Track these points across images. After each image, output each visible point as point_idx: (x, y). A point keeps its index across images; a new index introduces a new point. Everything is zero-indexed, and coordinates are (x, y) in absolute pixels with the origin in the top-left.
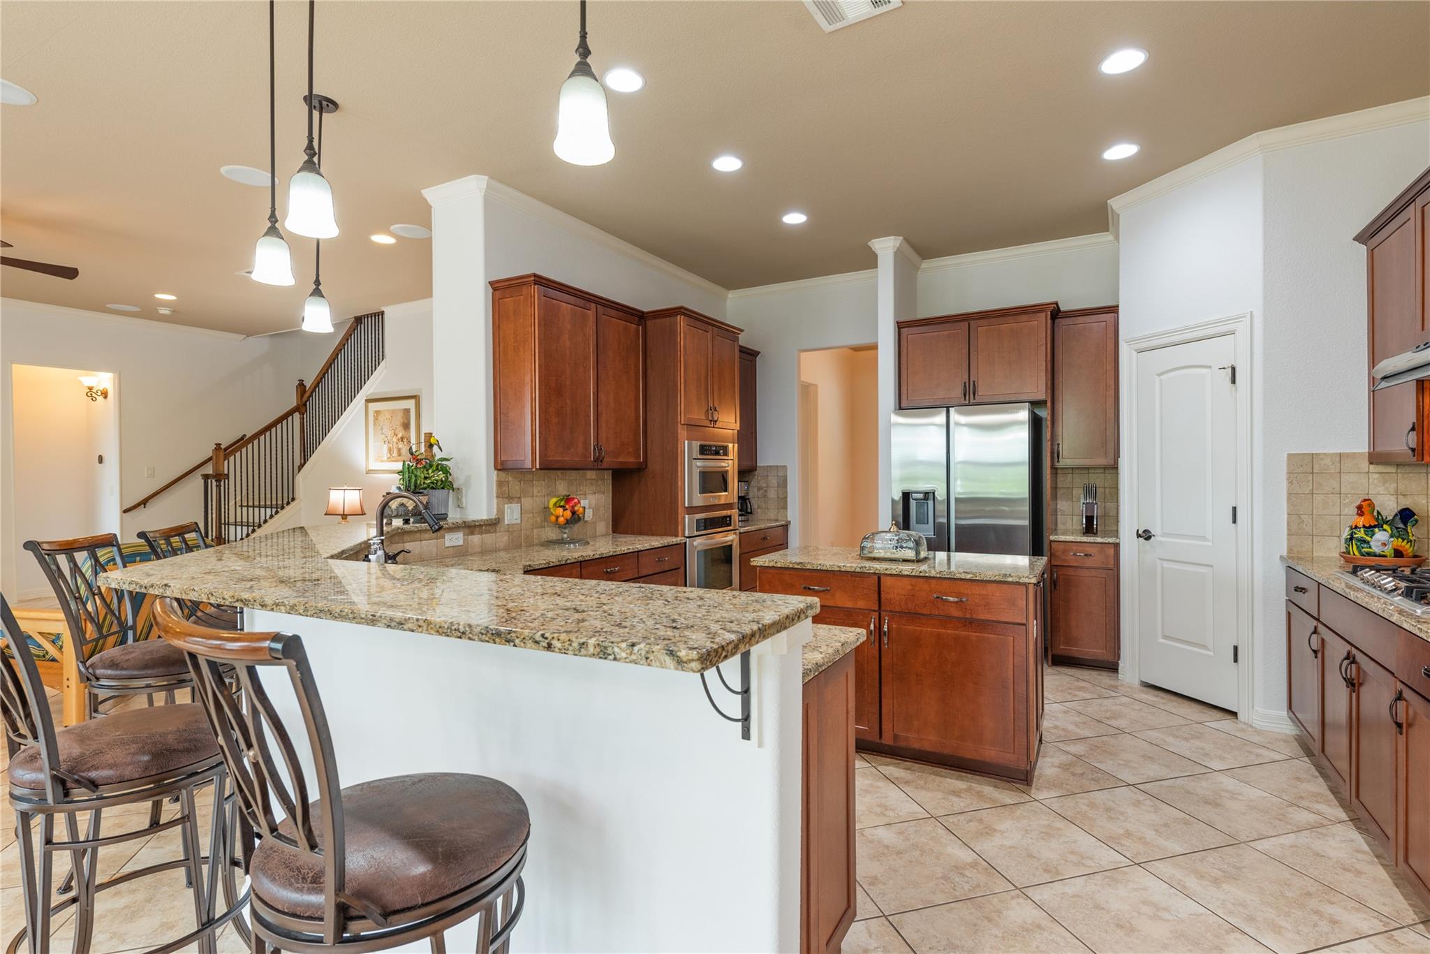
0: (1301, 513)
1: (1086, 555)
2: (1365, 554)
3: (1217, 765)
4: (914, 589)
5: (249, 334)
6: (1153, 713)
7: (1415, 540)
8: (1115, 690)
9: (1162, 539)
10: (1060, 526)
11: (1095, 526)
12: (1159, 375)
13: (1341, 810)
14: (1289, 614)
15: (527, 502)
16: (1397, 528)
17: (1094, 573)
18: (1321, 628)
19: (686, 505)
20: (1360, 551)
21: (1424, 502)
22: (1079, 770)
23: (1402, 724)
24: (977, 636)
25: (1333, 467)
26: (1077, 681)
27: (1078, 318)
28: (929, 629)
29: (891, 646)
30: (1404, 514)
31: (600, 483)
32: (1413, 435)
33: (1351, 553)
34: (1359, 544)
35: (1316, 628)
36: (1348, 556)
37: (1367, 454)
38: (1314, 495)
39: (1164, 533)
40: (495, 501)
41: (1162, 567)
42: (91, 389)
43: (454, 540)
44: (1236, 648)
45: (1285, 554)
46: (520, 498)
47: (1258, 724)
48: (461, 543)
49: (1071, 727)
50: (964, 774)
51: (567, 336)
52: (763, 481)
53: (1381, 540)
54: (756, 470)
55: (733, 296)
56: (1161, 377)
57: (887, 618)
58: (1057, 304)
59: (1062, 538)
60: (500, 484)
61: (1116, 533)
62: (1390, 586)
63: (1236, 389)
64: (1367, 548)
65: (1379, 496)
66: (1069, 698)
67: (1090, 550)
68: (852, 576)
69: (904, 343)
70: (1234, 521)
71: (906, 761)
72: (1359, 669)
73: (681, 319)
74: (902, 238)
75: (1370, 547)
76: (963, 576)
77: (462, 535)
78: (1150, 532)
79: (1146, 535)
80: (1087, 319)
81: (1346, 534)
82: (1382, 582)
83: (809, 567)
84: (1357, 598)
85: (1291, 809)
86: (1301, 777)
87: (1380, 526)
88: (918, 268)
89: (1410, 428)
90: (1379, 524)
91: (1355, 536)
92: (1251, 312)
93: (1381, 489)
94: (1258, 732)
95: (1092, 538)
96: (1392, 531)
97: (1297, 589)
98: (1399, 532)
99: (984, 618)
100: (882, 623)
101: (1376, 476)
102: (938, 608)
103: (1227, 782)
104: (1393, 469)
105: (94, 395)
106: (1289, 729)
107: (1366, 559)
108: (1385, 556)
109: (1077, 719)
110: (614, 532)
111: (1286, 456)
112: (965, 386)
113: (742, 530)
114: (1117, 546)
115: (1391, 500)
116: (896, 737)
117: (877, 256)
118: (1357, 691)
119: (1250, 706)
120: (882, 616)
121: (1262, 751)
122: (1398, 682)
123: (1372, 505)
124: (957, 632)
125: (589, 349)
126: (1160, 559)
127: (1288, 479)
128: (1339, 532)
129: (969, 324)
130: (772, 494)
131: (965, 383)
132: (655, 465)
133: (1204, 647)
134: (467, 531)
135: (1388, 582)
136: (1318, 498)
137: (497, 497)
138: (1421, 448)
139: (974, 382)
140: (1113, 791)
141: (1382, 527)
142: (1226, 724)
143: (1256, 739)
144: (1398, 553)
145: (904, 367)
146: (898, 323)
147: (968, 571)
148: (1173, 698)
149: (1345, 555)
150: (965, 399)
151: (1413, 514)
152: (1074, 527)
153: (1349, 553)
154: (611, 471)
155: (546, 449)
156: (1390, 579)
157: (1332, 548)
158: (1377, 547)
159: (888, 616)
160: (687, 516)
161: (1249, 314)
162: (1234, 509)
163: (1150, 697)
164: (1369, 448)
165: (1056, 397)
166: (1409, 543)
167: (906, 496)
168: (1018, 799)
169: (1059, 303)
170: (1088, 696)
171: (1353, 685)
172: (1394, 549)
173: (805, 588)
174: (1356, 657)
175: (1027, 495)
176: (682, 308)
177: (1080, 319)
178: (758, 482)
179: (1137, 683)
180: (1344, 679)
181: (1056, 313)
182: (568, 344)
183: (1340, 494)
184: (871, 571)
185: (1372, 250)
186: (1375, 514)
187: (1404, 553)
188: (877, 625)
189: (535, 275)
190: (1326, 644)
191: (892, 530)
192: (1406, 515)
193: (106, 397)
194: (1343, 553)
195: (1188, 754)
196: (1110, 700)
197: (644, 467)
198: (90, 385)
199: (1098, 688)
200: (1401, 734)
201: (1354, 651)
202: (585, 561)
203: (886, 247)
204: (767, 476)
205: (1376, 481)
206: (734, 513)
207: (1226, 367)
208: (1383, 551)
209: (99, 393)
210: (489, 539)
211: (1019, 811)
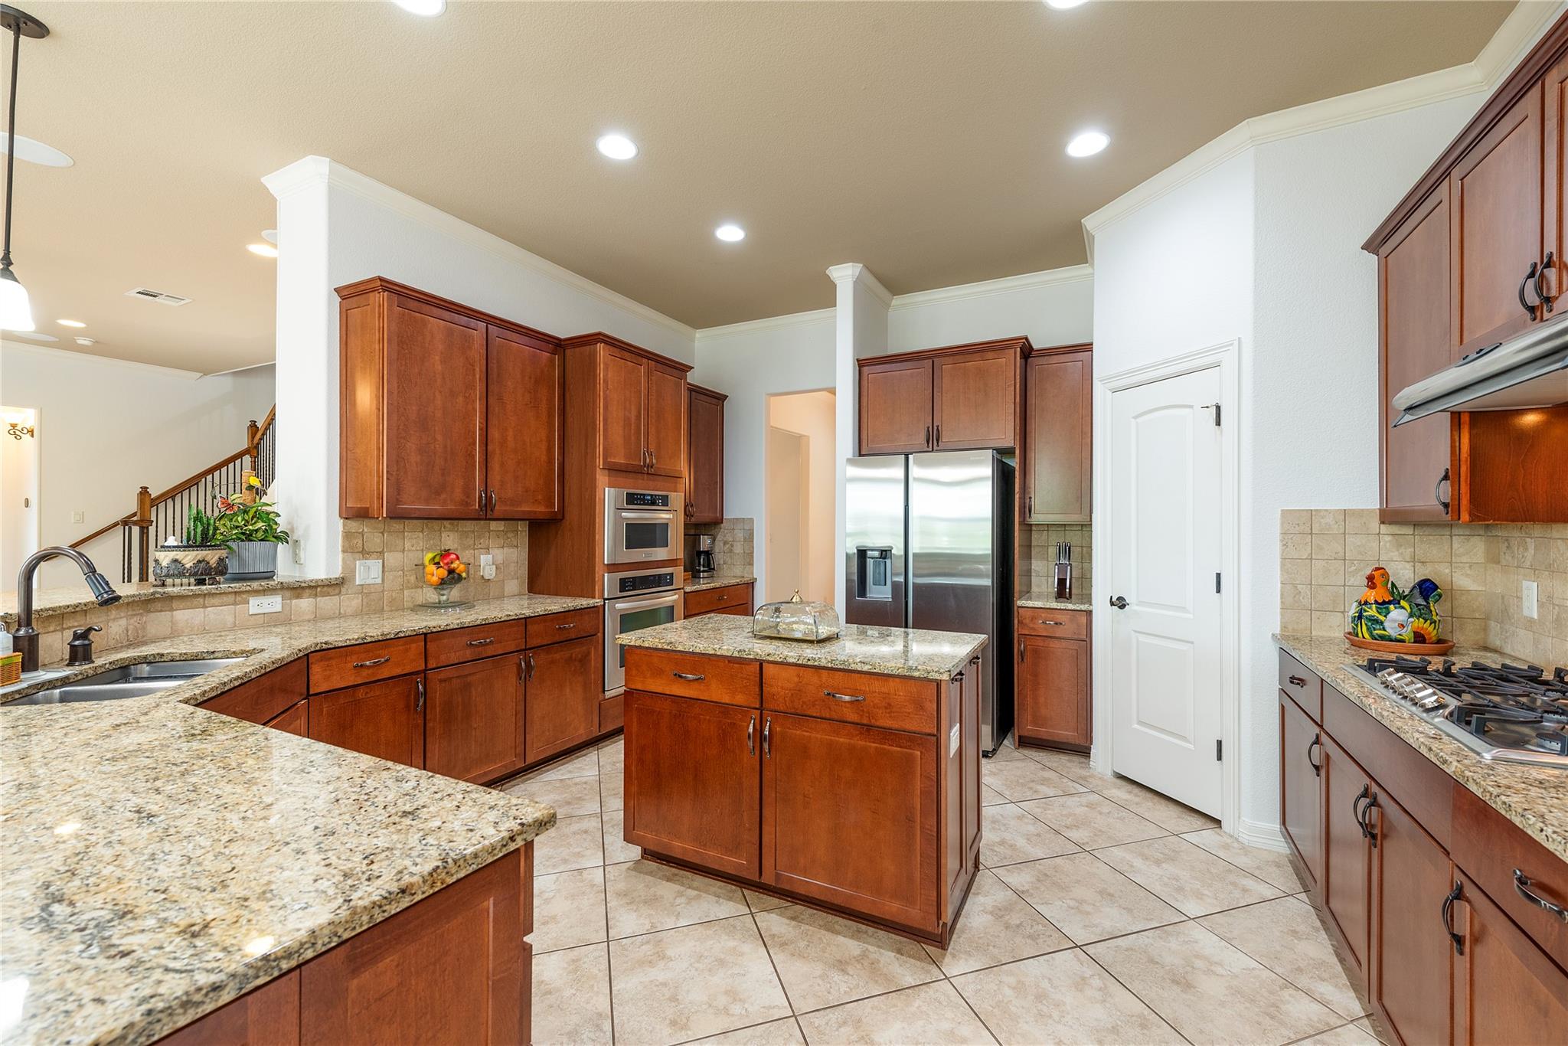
0: (1297, 582)
1: (1056, 624)
2: (1377, 636)
3: (1193, 908)
4: (801, 682)
5: (206, 373)
6: (1122, 819)
7: (1439, 621)
8: (1083, 783)
9: (1136, 608)
10: (1034, 589)
11: (1067, 590)
12: (1135, 417)
13: (1352, 994)
14: (1283, 708)
15: (392, 558)
16: (1418, 605)
17: (1064, 644)
18: (1324, 738)
19: (606, 562)
20: (1371, 633)
21: (1447, 571)
22: (1014, 919)
23: (1465, 937)
24: (876, 748)
25: (1336, 526)
26: (1043, 769)
27: (1053, 357)
28: (819, 736)
29: (773, 756)
30: (1424, 586)
31: (510, 535)
32: (1446, 486)
33: (1360, 635)
34: (1370, 624)
35: (1318, 736)
36: (1356, 638)
37: (1378, 511)
38: (1313, 561)
39: (1140, 602)
40: (341, 556)
41: (1138, 641)
42: (14, 426)
43: (265, 605)
44: (1219, 743)
45: (1278, 631)
46: (382, 553)
47: (1245, 838)
48: (278, 608)
49: (1021, 842)
50: (864, 927)
51: (437, 358)
52: (729, 535)
53: (1397, 620)
54: (722, 523)
55: (699, 334)
56: (1138, 420)
57: (769, 718)
58: (1026, 339)
59: (1030, 604)
60: (348, 535)
61: (1087, 598)
62: (1430, 702)
63: (1221, 432)
64: (1380, 629)
65: (1392, 564)
66: (1029, 795)
67: (1061, 618)
68: (729, 661)
69: (865, 383)
70: (1218, 591)
71: (797, 904)
72: (1383, 815)
73: (600, 347)
74: (862, 265)
75: (1384, 629)
76: (859, 667)
77: (281, 599)
78: (1124, 600)
79: (1120, 603)
80: (1062, 358)
81: (1353, 610)
82: (1419, 695)
83: (680, 648)
84: (1383, 716)
85: (1287, 994)
86: (1298, 929)
87: (1396, 602)
88: (888, 306)
89: (1442, 476)
90: (1394, 599)
91: (1365, 614)
92: (1239, 338)
93: (1395, 555)
94: (1245, 850)
95: (1063, 604)
96: (1411, 608)
97: (1292, 680)
98: (1420, 610)
99: (885, 725)
100: (764, 725)
101: (1388, 538)
102: (830, 708)
103: (1205, 941)
104: (1409, 530)
105: (17, 432)
106: (1282, 847)
107: (1381, 644)
108: (1403, 641)
109: (1031, 829)
110: (529, 592)
111: (1280, 512)
112: (928, 431)
113: (688, 589)
114: (1089, 613)
115: (1406, 569)
116: (778, 876)
117: (836, 285)
118: (1379, 846)
119: (1237, 815)
120: (764, 716)
121: (1249, 883)
122: (1455, 867)
123: (1385, 576)
124: (852, 741)
125: (474, 375)
126: (1135, 631)
127: (1282, 541)
128: (1343, 607)
129: (933, 361)
130: (738, 549)
131: (928, 428)
132: (573, 514)
133: (1184, 738)
134: (288, 594)
135: (1428, 695)
136: (1318, 565)
137: (344, 551)
138: (1457, 503)
139: (938, 426)
140: (1053, 958)
141: (1399, 603)
142: (1208, 837)
143: (1242, 861)
144: (1419, 638)
145: (864, 410)
146: (858, 360)
147: (866, 660)
148: (1149, 795)
149: (1351, 637)
150: (928, 446)
151: (1436, 587)
152: (1049, 590)
153: (1357, 635)
154: (528, 522)
155: (399, 494)
156: (1430, 691)
157: (1337, 626)
158: (1392, 628)
159: (771, 716)
160: (606, 575)
161: (1236, 343)
162: (1218, 576)
163: (1122, 793)
164: (1381, 503)
165: (1028, 445)
166: (1433, 624)
167: (862, 554)
168: (922, 977)
169: (1029, 337)
170: (1051, 792)
171: (1374, 837)
172: (1414, 632)
173: (676, 675)
174: (1378, 798)
175: (990, 552)
176: (600, 334)
177: (1055, 359)
178: (725, 536)
179: (1109, 773)
180: (1361, 824)
181: (1027, 351)
182: (439, 367)
183: (1345, 559)
184: (751, 657)
185: (1386, 257)
186: (1390, 585)
187: (1426, 637)
188: (758, 727)
189: (381, 279)
190: (1331, 762)
191: (794, 600)
192: (1427, 588)
193: (32, 436)
194: (1350, 633)
195: (1157, 888)
196: (1076, 799)
197: (560, 517)
198: (14, 422)
199: (1065, 780)
200: (1462, 953)
201: (1375, 788)
202: (432, 633)
203: (844, 276)
204: (733, 529)
205: (1388, 545)
206: (679, 571)
207: (1209, 405)
208: (1400, 635)
209: (25, 431)
210: (327, 603)
211: (919, 1002)
